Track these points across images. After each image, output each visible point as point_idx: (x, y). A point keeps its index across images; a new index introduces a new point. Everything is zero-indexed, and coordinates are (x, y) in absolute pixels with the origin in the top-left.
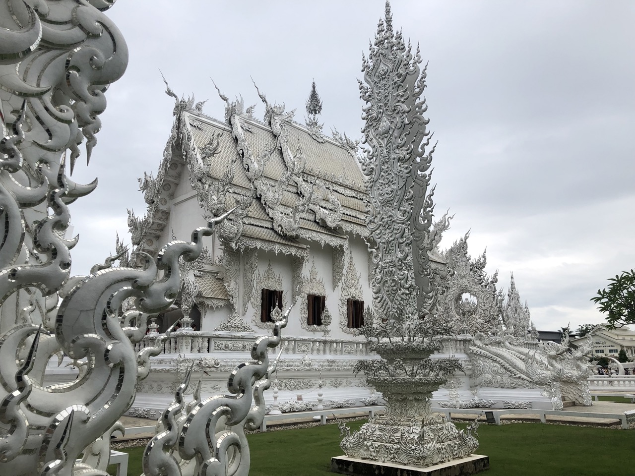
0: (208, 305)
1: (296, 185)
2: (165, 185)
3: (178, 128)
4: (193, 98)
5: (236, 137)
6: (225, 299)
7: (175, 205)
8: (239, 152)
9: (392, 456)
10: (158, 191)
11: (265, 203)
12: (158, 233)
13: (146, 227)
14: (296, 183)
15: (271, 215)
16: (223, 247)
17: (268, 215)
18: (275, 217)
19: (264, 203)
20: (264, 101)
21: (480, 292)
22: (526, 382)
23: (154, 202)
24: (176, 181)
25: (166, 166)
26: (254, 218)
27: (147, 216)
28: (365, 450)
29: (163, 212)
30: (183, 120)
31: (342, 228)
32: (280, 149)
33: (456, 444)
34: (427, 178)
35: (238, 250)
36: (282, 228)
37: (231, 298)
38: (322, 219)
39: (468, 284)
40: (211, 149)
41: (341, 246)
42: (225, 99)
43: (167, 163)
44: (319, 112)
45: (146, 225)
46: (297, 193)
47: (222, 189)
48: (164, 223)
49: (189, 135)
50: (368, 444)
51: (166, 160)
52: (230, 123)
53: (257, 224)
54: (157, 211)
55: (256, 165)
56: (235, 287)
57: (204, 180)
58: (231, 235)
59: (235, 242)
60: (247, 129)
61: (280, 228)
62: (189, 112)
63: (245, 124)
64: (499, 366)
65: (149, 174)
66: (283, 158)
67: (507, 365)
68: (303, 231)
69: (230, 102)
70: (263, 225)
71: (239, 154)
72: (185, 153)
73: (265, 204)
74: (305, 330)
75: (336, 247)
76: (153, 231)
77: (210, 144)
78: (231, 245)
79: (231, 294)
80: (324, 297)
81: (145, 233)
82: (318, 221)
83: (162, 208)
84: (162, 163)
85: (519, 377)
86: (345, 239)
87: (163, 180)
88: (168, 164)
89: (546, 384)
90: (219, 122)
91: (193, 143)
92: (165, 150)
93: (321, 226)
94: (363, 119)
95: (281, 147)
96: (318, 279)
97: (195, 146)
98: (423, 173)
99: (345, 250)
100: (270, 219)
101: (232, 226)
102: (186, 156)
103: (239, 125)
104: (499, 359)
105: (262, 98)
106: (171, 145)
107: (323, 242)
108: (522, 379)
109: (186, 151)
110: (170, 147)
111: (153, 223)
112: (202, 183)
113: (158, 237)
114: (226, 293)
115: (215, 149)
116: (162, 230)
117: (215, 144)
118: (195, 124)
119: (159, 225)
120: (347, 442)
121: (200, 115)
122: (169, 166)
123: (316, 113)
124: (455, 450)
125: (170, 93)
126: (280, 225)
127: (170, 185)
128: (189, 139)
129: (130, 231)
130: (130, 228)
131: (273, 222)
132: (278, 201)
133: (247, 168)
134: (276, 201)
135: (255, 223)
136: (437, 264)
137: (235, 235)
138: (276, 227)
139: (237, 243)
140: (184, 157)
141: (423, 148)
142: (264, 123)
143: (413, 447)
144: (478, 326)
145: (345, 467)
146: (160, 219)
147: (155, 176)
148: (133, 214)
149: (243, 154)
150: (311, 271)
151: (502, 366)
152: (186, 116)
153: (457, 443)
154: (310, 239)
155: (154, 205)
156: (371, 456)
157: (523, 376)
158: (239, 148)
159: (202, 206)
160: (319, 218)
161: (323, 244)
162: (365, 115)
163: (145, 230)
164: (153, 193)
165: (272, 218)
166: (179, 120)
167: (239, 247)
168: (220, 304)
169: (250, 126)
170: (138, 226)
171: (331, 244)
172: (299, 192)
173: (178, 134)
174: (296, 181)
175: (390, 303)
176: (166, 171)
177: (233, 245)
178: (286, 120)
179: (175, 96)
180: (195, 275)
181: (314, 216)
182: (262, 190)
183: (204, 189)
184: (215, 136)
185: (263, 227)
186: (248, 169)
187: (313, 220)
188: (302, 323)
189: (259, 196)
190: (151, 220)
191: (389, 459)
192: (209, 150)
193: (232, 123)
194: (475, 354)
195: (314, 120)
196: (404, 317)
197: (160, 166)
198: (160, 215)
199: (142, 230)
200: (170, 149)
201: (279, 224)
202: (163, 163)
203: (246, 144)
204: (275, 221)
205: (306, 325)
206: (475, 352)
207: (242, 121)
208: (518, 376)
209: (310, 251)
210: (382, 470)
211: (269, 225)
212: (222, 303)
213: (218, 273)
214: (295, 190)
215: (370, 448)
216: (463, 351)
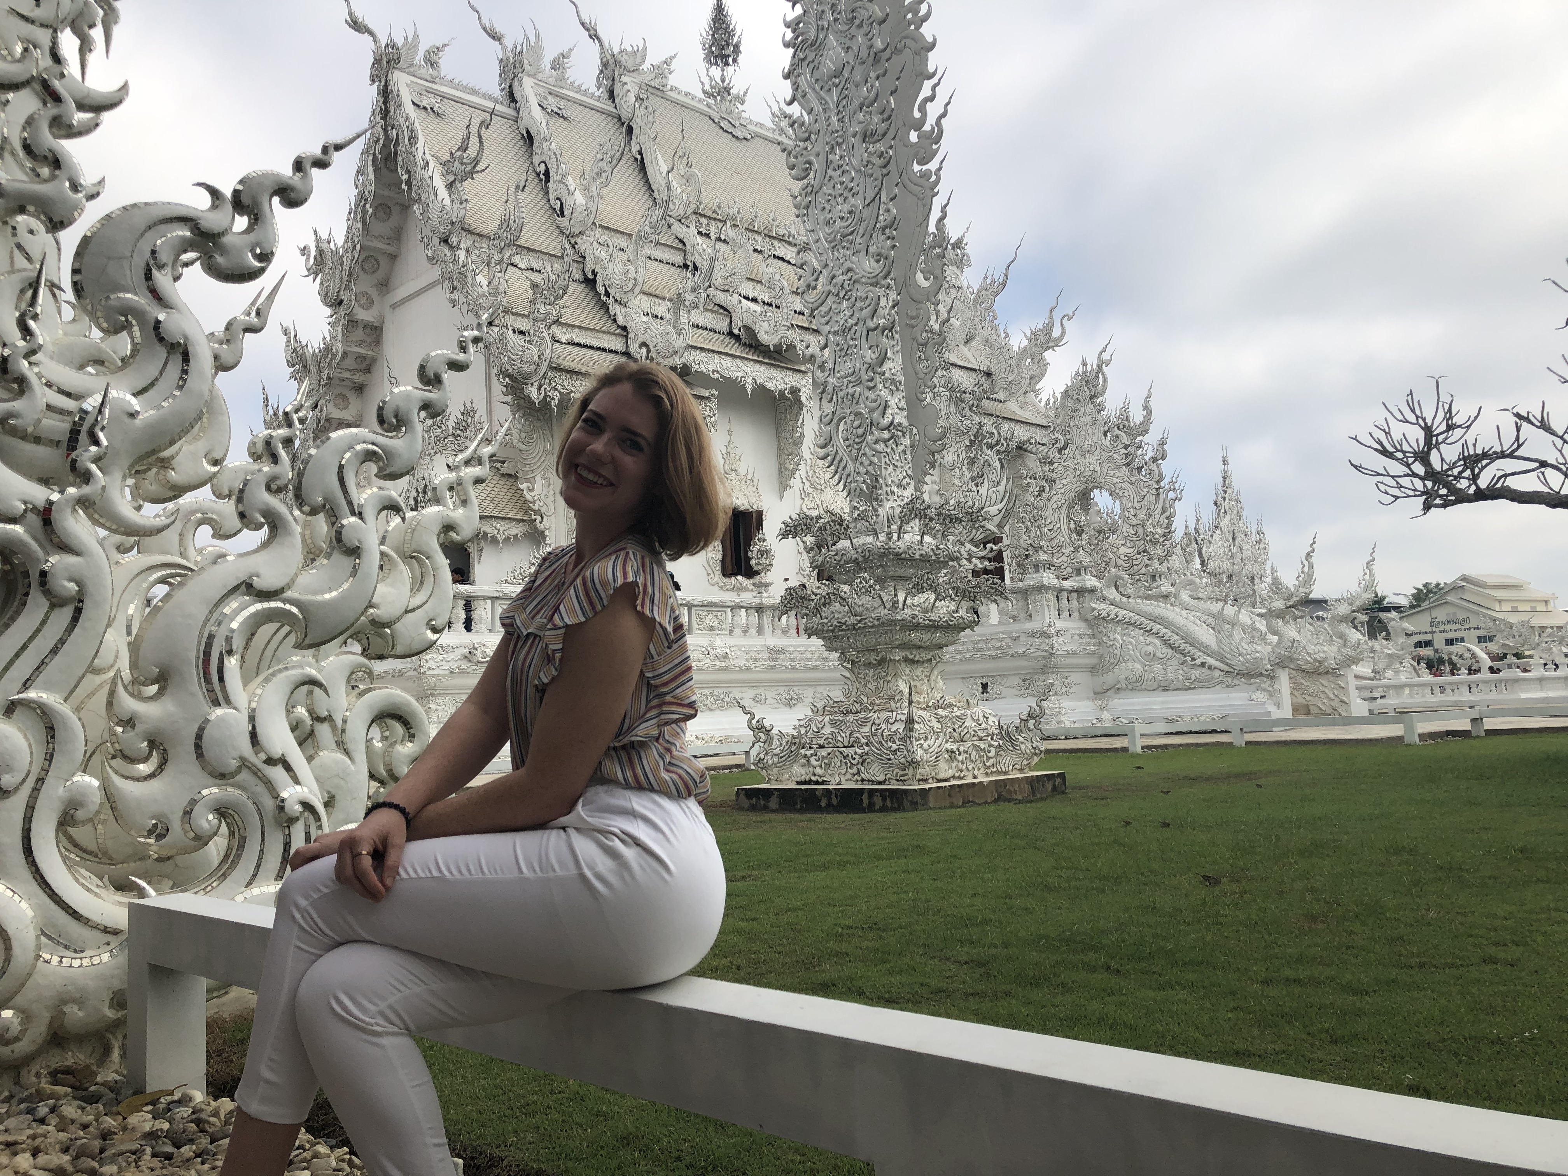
0: (485, 534)
1: (680, 246)
2: (366, 259)
3: (385, 114)
4: (416, 36)
5: (528, 132)
6: (523, 521)
7: (394, 307)
8: (538, 170)
9: (855, 770)
10: (350, 275)
11: (606, 291)
12: (359, 378)
13: (329, 364)
14: (681, 241)
15: (621, 321)
16: (509, 398)
17: (615, 320)
18: (631, 326)
19: (602, 290)
20: (594, 36)
21: (1126, 485)
22: (1217, 673)
23: (341, 302)
24: (390, 249)
25: (364, 212)
26: (580, 327)
27: (328, 339)
28: (803, 766)
29: (366, 326)
30: (395, 93)
31: (795, 347)
32: (639, 157)
33: (990, 746)
34: (933, 178)
35: (545, 403)
36: (649, 351)
37: (539, 518)
38: (747, 328)
39: (1098, 468)
40: (465, 161)
41: (795, 391)
42: (496, 37)
43: (365, 204)
44: (735, 60)
45: (328, 360)
46: (686, 266)
47: (497, 257)
48: (371, 353)
49: (412, 131)
50: (809, 753)
51: (361, 197)
52: (512, 98)
53: (589, 342)
54: (352, 323)
55: (579, 198)
56: (545, 493)
57: (454, 240)
58: (526, 368)
59: (536, 384)
60: (556, 110)
61: (644, 350)
62: (408, 73)
63: (550, 98)
64: (1158, 642)
65: (324, 236)
66: (647, 181)
67: (1176, 637)
68: (700, 356)
69: (509, 43)
70: (602, 345)
71: (538, 175)
72: (405, 177)
73: (607, 294)
74: (716, 587)
75: (782, 393)
76: (347, 375)
77: (464, 148)
78: (526, 392)
79: (536, 507)
80: (760, 514)
81: (329, 378)
82: (736, 331)
83: (363, 315)
84: (353, 205)
85: (1203, 665)
86: (804, 372)
87: (358, 246)
88: (368, 206)
89: (1261, 674)
90: (484, 96)
91: (424, 150)
92: (358, 172)
93: (745, 345)
94: (787, 45)
95: (640, 153)
96: (742, 471)
97: (428, 157)
98: (925, 167)
99: (803, 399)
100: (619, 331)
101: (527, 345)
102: (409, 183)
103: (534, 102)
104: (1157, 627)
105: (587, 30)
106: (371, 158)
107: (750, 381)
108: (1210, 668)
109: (408, 172)
110: (370, 163)
111: (345, 354)
112: (451, 247)
113: (360, 389)
114: (525, 506)
115: (476, 161)
116: (368, 370)
117: (473, 150)
118: (424, 103)
119: (360, 358)
120: (767, 754)
121: (437, 80)
122: (370, 211)
123: (727, 64)
124: (989, 758)
125: (356, 25)
126: (644, 344)
127: (376, 260)
128: (413, 140)
129: (293, 376)
130: (292, 370)
131: (627, 338)
132: (635, 285)
133: (558, 207)
134: (631, 285)
135: (582, 341)
136: (1032, 429)
137: (533, 367)
138: (634, 348)
139: (540, 387)
140: (404, 186)
141: (922, 109)
142: (598, 93)
143: (895, 747)
144: (1120, 562)
145: (763, 802)
146: (360, 343)
147: (339, 239)
148: (295, 336)
149: (547, 173)
150: (724, 452)
151: (1166, 642)
152: (401, 81)
153: (996, 744)
154: (716, 376)
155: (342, 311)
156: (815, 775)
157: (1211, 661)
158: (536, 160)
159: (454, 303)
160: (740, 325)
161: (749, 387)
162: (789, 35)
163: (326, 372)
164: (337, 279)
165: (624, 329)
166: (385, 93)
167: (546, 396)
168: (514, 531)
169: (562, 104)
170: (309, 363)
171: (770, 385)
172: (689, 263)
173: (385, 130)
174: (681, 236)
175: (851, 466)
176: (364, 223)
177: (532, 391)
178: (652, 83)
179: (371, 33)
180: (448, 466)
181: (727, 320)
182: (598, 260)
183: (455, 261)
184: (474, 130)
185: (604, 350)
186: (562, 209)
187: (726, 330)
188: (710, 571)
189: (590, 276)
190: (339, 347)
191: (850, 777)
192: (462, 164)
193: (517, 96)
194: (1104, 618)
195: (723, 81)
196: (880, 492)
197: (350, 213)
198: (359, 334)
199: (320, 371)
200: (371, 169)
201: (640, 340)
202: (357, 206)
203: (553, 146)
204: (632, 335)
205: (718, 576)
206: (1104, 614)
207: (541, 90)
208: (1198, 662)
209: (718, 404)
210: (833, 796)
211: (617, 344)
212: (516, 530)
213: (503, 462)
214: (678, 259)
215: (812, 760)
216: (1076, 614)
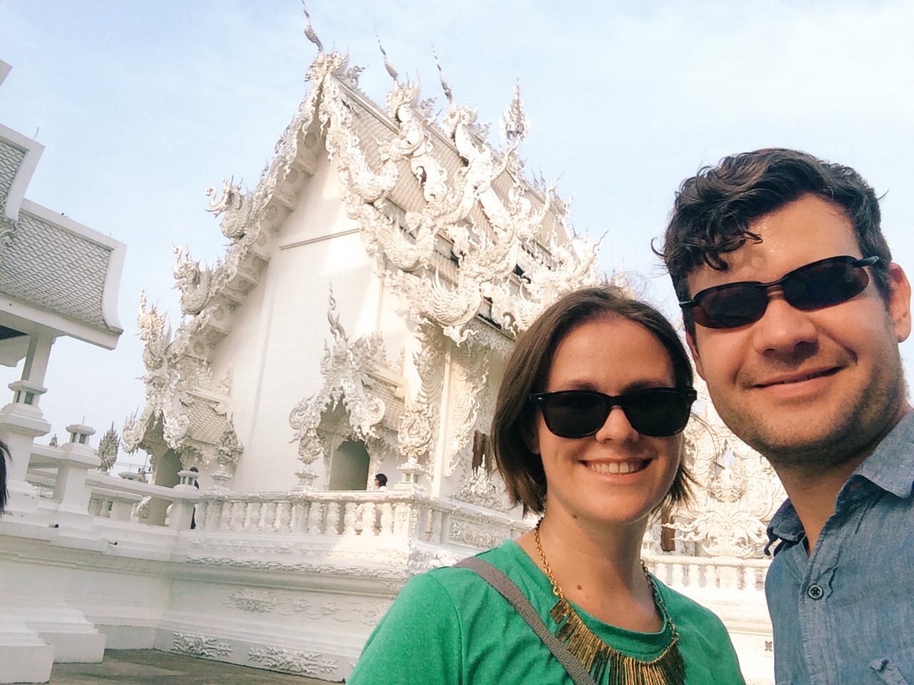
2: (271, 207)
3: (319, 103)
4: (348, 55)
7: (283, 248)
10: (257, 216)
12: (238, 297)
13: (221, 282)
16: (422, 335)
20: (449, 94)
23: (242, 237)
24: (290, 204)
25: (282, 171)
27: (224, 262)
29: (257, 258)
36: (513, 320)
42: (393, 74)
43: (284, 165)
45: (220, 279)
48: (254, 280)
51: (281, 159)
52: (397, 117)
54: (249, 254)
58: (449, 313)
59: (458, 328)
61: (508, 319)
62: (340, 79)
65: (235, 183)
69: (400, 80)
72: (334, 150)
76: (230, 293)
78: (445, 333)
81: (216, 293)
83: (260, 251)
84: (270, 165)
87: (270, 196)
88: (286, 167)
90: (381, 112)
92: (280, 141)
101: (454, 294)
102: (335, 155)
105: (445, 88)
106: (297, 132)
109: (337, 147)
110: (295, 136)
111: (236, 277)
112: (377, 209)
113: (233, 307)
116: (246, 293)
118: (349, 103)
119: (245, 281)
121: (355, 90)
122: (288, 171)
125: (311, 36)
127: (277, 210)
128: (345, 125)
129: (178, 286)
130: (179, 281)
132: (506, 268)
138: (497, 316)
139: (464, 330)
140: (331, 157)
146: (249, 271)
152: (335, 83)
155: (243, 242)
158: (415, 164)
163: (216, 287)
164: (244, 218)
165: (490, 300)
166: (321, 89)
170: (200, 278)
173: (316, 114)
176: (279, 179)
177: (454, 333)
178: (479, 136)
179: (319, 44)
180: (363, 383)
190: (232, 271)
193: (402, 117)
197: (266, 170)
198: (251, 262)
199: (210, 285)
200: (295, 141)
201: (504, 311)
202: (275, 165)
204: (497, 306)
